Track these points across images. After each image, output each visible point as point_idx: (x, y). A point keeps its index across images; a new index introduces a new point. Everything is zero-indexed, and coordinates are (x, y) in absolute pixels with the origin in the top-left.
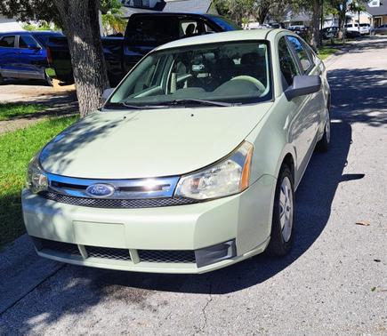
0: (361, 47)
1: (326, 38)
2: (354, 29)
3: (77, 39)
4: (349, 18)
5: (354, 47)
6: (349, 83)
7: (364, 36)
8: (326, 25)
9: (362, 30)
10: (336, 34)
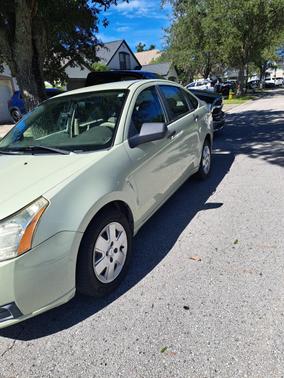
0: (272, 94)
1: (251, 88)
2: (272, 81)
3: (25, 92)
4: (269, 74)
5: (268, 94)
6: (252, 122)
7: (278, 86)
8: (253, 79)
9: (277, 82)
10: (258, 85)
